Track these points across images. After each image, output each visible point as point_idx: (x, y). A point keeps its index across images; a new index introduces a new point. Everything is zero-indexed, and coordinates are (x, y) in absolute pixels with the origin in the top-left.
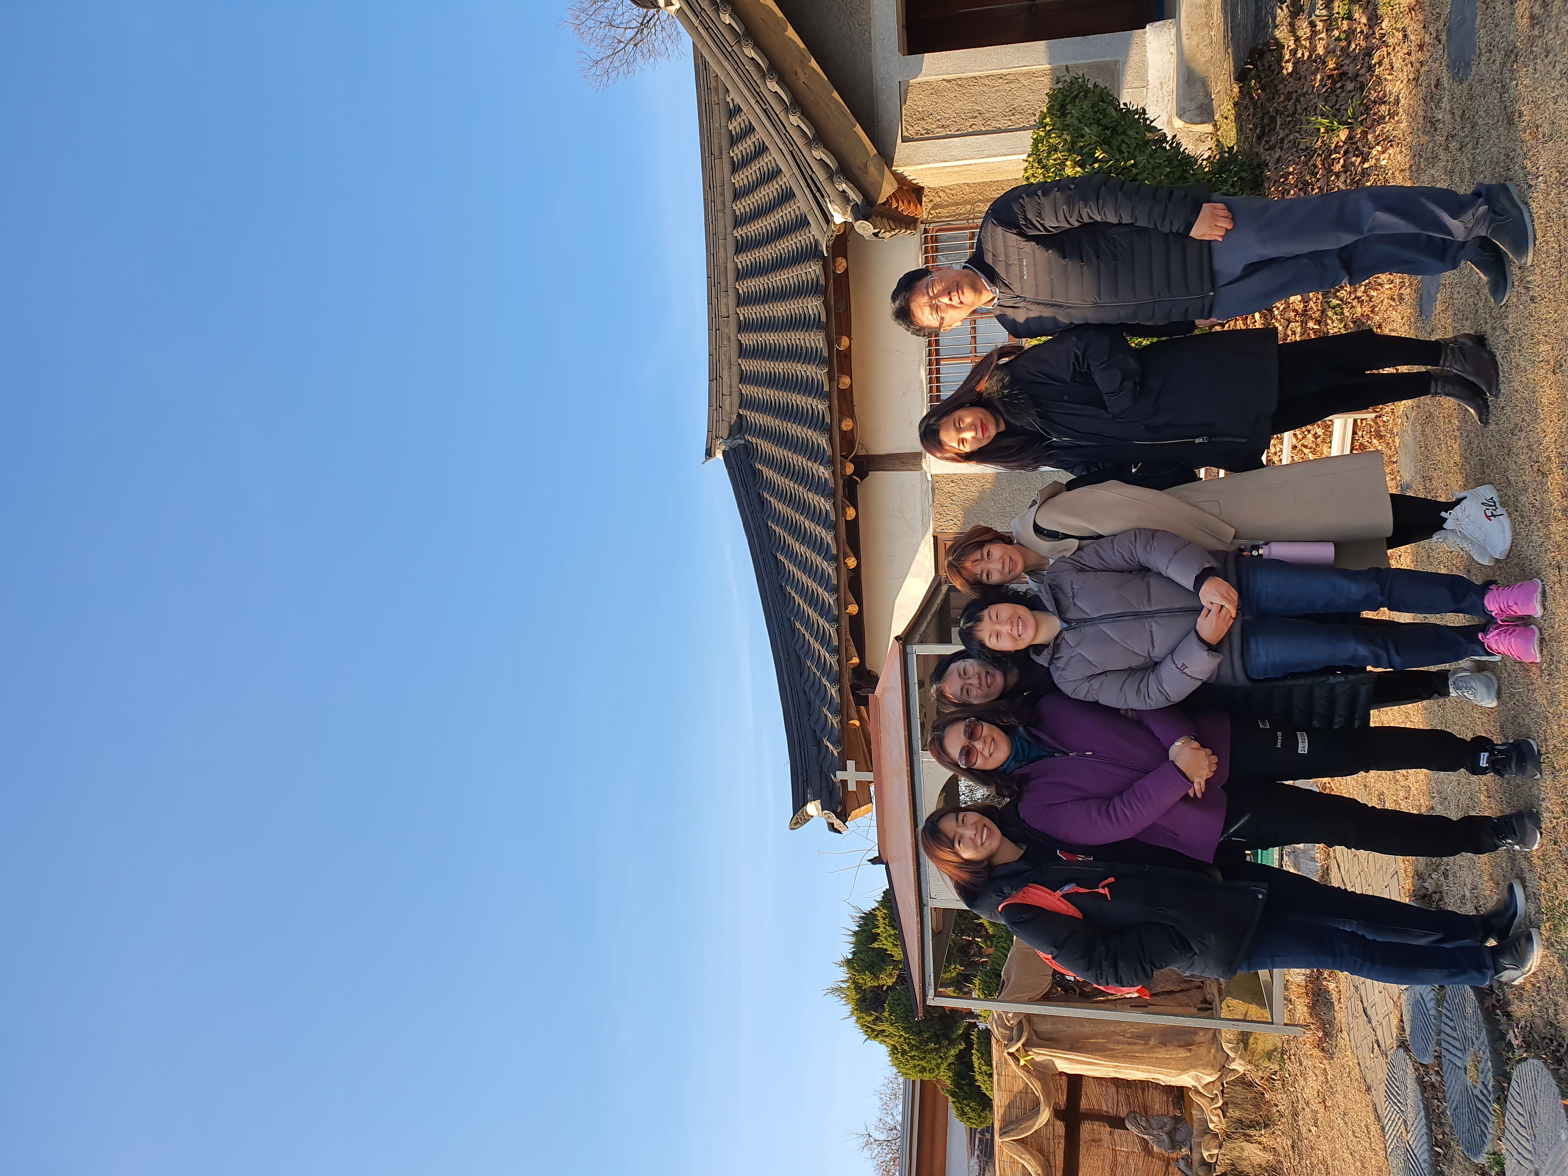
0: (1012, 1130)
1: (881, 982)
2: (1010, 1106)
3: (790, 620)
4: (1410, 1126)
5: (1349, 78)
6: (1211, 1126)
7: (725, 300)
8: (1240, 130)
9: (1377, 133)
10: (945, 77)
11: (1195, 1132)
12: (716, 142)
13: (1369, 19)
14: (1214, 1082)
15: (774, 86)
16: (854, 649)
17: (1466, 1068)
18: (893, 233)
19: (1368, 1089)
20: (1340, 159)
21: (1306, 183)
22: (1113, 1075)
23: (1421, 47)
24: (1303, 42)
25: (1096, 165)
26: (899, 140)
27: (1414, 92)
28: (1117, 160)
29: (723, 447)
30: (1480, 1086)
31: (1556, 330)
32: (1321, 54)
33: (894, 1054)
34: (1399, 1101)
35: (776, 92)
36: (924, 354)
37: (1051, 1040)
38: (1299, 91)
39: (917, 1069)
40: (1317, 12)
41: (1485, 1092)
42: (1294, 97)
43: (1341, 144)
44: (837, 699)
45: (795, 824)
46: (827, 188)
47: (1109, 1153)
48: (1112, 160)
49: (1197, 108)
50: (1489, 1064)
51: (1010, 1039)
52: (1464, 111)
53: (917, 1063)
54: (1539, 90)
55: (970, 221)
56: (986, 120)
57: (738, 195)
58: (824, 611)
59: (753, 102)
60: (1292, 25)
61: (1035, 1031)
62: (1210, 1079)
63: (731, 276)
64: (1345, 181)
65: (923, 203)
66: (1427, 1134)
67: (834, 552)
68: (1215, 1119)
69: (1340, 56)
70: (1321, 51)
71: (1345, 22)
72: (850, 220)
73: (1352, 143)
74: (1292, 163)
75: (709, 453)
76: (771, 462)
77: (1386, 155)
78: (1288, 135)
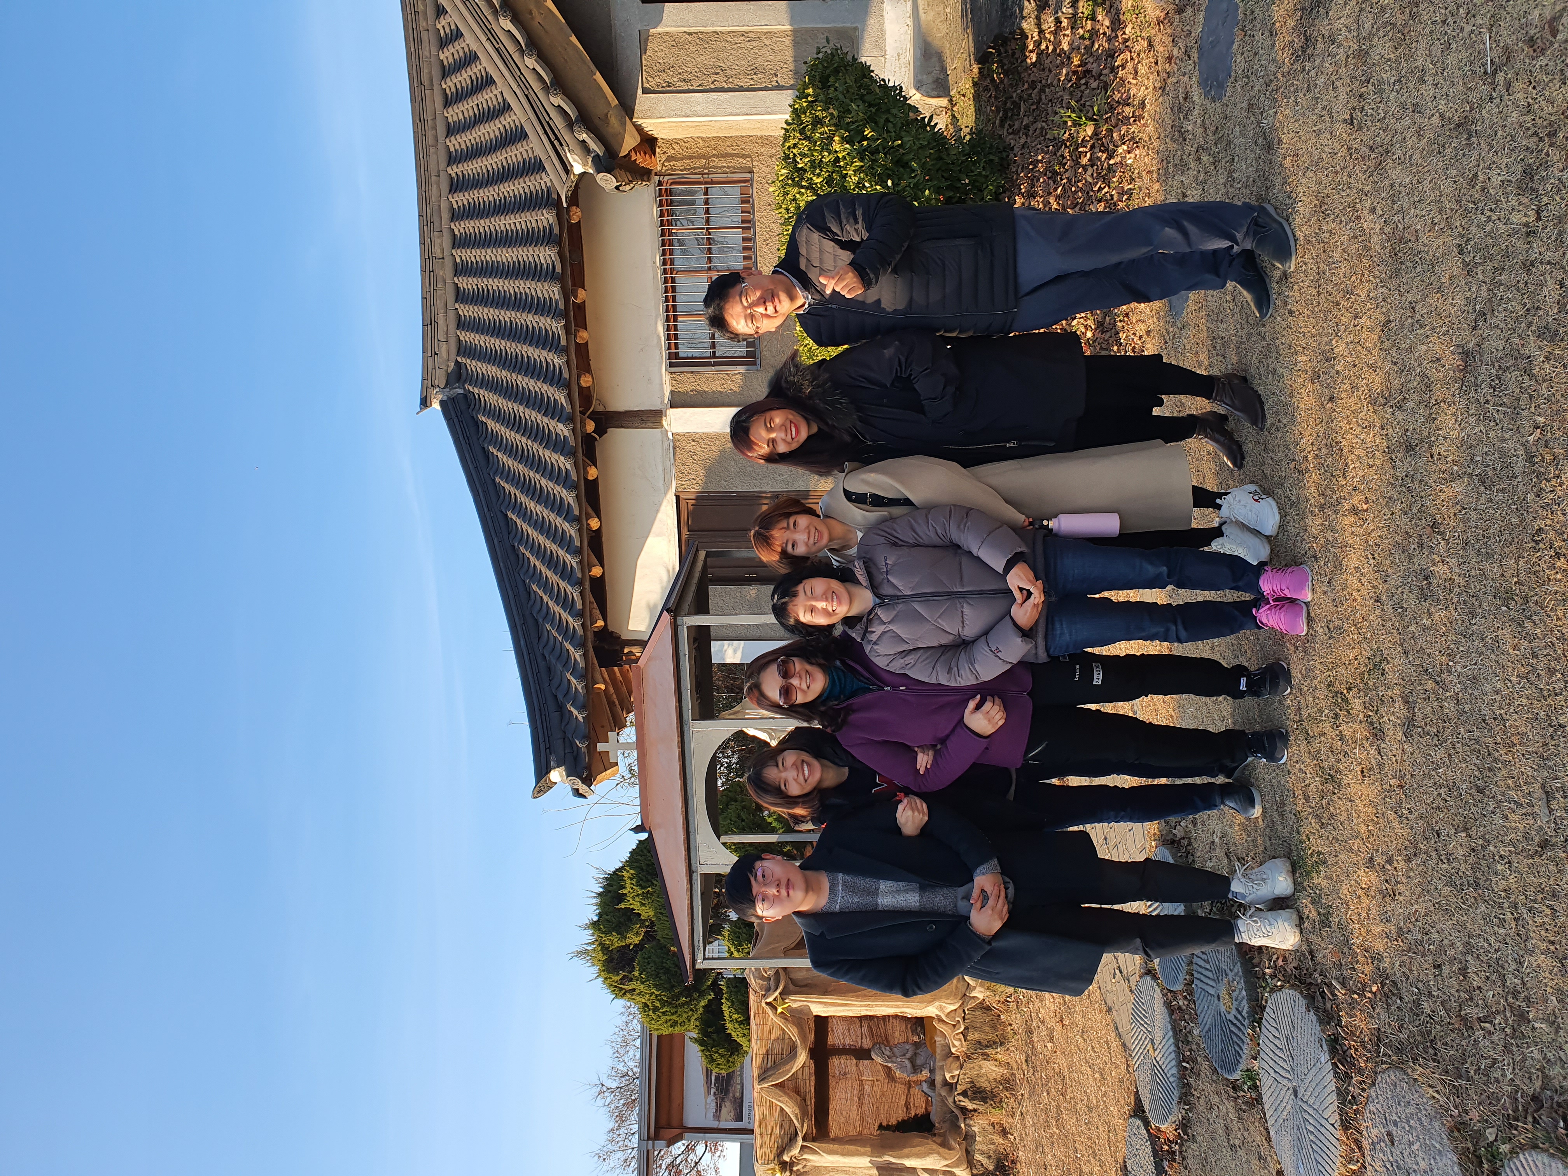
0: (770, 1076)
1: (628, 941)
2: (768, 1052)
3: (524, 582)
4: (1157, 1044)
5: (1093, 76)
6: (953, 1050)
7: (439, 241)
8: (978, 111)
9: (1122, 133)
10: (686, 29)
11: (938, 1057)
12: (426, 71)
13: (1112, 23)
14: (955, 1010)
15: (507, 24)
16: (598, 612)
17: (1218, 996)
18: (632, 185)
19: (1109, 1010)
20: (1086, 152)
21: (1055, 173)
22: (864, 1012)
23: (1169, 59)
24: (1047, 36)
25: (865, 143)
26: (640, 91)
27: (1161, 99)
28: (885, 139)
29: (440, 397)
30: (1234, 1012)
31: (1314, 344)
32: (1066, 49)
33: (645, 1011)
34: (1146, 1023)
35: (509, 31)
36: (661, 310)
37: (805, 986)
38: (1043, 82)
39: (669, 1024)
40: (1064, 10)
41: (1239, 1017)
42: (1039, 87)
43: (1088, 138)
44: (581, 663)
45: (539, 792)
46: (566, 135)
47: (856, 1083)
48: (879, 139)
49: (934, 82)
50: (1244, 993)
51: (768, 990)
52: (1217, 128)
53: (668, 1018)
54: (1301, 122)
55: (705, 176)
56: (728, 77)
57: (452, 130)
58: (565, 573)
59: (483, 39)
60: (1038, 18)
61: (791, 979)
62: (953, 1008)
63: (446, 216)
64: (1092, 175)
65: (657, 155)
66: (1175, 1051)
67: (577, 513)
68: (957, 1043)
69: (1084, 55)
70: (1065, 47)
71: (1089, 22)
72: (591, 171)
73: (1098, 140)
74: (1040, 151)
75: (425, 403)
76: (498, 415)
77: (1132, 155)
78: (1033, 123)
